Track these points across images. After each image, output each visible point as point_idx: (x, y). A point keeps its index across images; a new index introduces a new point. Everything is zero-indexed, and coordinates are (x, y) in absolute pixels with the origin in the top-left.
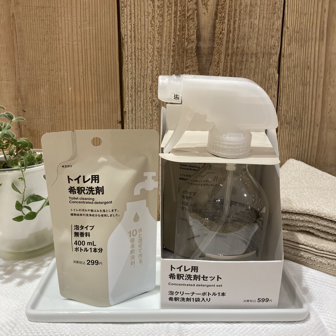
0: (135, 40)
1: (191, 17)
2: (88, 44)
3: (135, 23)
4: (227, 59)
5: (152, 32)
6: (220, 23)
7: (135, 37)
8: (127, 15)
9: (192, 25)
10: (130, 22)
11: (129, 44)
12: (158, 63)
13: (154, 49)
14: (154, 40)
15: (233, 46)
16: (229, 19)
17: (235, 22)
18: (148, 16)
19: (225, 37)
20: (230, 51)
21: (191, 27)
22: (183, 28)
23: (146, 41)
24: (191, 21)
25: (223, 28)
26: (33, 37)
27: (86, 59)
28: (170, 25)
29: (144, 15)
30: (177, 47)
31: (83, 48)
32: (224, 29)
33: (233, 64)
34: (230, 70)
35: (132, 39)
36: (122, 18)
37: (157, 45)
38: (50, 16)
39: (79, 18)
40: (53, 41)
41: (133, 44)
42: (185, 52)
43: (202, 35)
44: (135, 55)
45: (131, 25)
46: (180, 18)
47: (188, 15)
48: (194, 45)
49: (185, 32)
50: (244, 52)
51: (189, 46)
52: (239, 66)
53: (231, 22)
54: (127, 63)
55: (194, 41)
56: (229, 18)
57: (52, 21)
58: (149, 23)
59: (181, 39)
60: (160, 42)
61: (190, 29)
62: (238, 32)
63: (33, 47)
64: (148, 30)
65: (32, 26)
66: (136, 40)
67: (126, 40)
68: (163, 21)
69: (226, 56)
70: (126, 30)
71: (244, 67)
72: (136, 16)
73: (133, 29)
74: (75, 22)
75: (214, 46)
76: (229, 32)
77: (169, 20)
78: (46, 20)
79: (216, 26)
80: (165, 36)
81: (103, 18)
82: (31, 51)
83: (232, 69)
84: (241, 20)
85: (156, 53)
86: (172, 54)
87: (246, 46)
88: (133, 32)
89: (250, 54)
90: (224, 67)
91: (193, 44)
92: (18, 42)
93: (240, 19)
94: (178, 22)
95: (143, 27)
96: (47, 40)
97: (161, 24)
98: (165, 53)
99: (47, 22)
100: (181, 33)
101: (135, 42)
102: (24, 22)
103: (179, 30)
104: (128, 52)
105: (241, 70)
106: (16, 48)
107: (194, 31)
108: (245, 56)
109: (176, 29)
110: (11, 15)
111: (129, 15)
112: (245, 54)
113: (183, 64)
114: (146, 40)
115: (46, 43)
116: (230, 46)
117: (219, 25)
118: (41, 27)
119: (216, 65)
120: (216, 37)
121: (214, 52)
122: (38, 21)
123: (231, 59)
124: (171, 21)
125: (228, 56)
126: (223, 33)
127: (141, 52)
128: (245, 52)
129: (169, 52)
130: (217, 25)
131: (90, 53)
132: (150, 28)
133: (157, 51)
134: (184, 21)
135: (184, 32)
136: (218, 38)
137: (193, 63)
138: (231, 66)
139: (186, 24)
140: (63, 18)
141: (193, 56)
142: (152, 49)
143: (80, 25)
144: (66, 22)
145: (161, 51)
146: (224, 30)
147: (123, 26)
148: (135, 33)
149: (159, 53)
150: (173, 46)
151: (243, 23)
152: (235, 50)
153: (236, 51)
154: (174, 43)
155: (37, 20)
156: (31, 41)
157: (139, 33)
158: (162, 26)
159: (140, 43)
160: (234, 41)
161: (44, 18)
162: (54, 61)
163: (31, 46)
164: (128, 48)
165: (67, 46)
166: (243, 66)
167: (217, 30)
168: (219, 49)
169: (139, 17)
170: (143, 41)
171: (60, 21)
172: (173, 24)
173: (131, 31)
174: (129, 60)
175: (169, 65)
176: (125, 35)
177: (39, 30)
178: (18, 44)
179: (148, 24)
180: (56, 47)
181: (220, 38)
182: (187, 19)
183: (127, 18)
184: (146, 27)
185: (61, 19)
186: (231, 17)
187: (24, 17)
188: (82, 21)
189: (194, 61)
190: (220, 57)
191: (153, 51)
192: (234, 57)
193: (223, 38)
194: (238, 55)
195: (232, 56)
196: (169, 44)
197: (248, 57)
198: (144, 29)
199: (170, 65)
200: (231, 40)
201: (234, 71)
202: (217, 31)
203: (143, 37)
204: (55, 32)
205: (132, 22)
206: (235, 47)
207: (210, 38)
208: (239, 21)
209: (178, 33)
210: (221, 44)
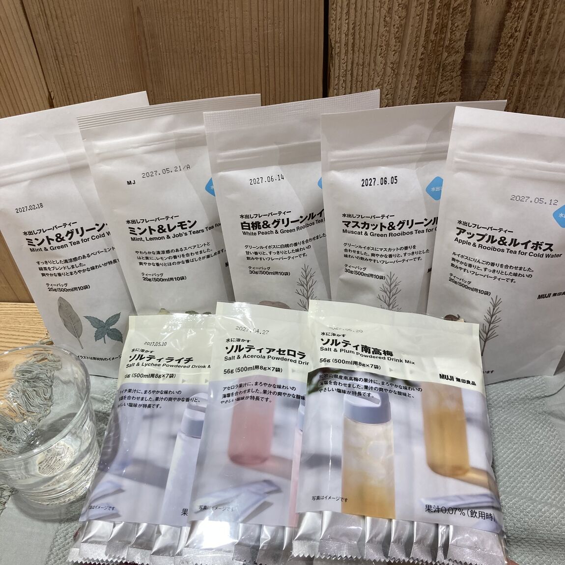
0: (353, 50)
1: (460, 9)
2: (270, 57)
3: (355, 20)
4: (515, 81)
5: (386, 36)
6: (514, 18)
7: (353, 44)
8: (342, 8)
9: (460, 23)
10: (346, 20)
11: (343, 56)
12: (391, 86)
13: (385, 64)
14: (388, 50)
15: (529, 59)
16: (531, 11)
17: (542, 16)
18: (381, 7)
19: (518, 44)
20: (522, 68)
21: (457, 26)
22: (443, 28)
23: (373, 51)
24: (459, 16)
25: (517, 26)
26: (174, 47)
27: (267, 82)
28: (421, 22)
29: (374, 7)
30: (429, 60)
31: (262, 64)
32: (518, 30)
33: (524, 89)
34: (517, 98)
35: (349, 49)
36: (332, 13)
37: (392, 58)
38: (203, 11)
39: (254, 13)
40: (210, 53)
41: (350, 56)
42: (441, 69)
43: (475, 41)
44: (352, 74)
45: (348, 24)
46: (439, 11)
47: (455, 5)
48: (459, 58)
49: (445, 36)
50: (548, 69)
51: (450, 60)
52: (534, 93)
53: (534, 16)
54: (337, 87)
55: (460, 50)
56: (533, 9)
57: (208, 19)
58: (382, 20)
59: (437, 47)
60: (398, 53)
61: (455, 30)
62: (544, 35)
63: (176, 63)
64: (378, 32)
65: (172, 27)
66: (356, 49)
67: (338, 50)
68: (407, 17)
69: (515, 76)
70: (338, 32)
71: (542, 94)
72: (359, 9)
73: (351, 31)
74: (248, 21)
75: (495, 60)
76: (528, 34)
77: (419, 14)
78: (197, 18)
79: (504, 25)
80: (408, 43)
81: (299, 13)
82: (173, 69)
83: (520, 97)
84: (554, 14)
85: (389, 70)
86: (417, 71)
87: (554, 60)
88: (350, 37)
89: (559, 73)
90: (507, 93)
91: (458, 55)
92: (150, 56)
93: (552, 12)
94: (435, 18)
95: (369, 28)
96: (200, 51)
97: (403, 22)
98: (405, 71)
99: (197, 22)
100: (438, 38)
101: (353, 53)
102: (158, 22)
103: (436, 32)
104: (339, 69)
105: (538, 98)
106: (148, 64)
107: (462, 34)
108: (548, 76)
109: (430, 30)
110: (135, 10)
111: (345, 7)
112: (549, 73)
113: (435, 89)
114: (374, 48)
115: (197, 57)
116: (525, 60)
117: (511, 23)
118: (188, 30)
119: (494, 90)
120: (501, 44)
121: (492, 70)
122: (183, 20)
123: (523, 81)
124: (421, 16)
125: (518, 75)
126: (517, 37)
127: (363, 70)
128: (550, 69)
129: (412, 68)
130: (506, 23)
131: (274, 72)
132: (382, 29)
133: (392, 68)
134: (446, 16)
135: (443, 36)
136: (505, 45)
137: (453, 87)
138: (520, 91)
139: (450, 22)
140: (226, 14)
141: (455, 75)
142: (382, 65)
143: (257, 25)
144: (232, 21)
145: (399, 67)
146: (520, 31)
147: (334, 27)
148: (354, 39)
149: (394, 71)
150: (421, 59)
151: (557, 19)
152: (533, 66)
153: (535, 68)
154: (422, 54)
155: (181, 18)
156: (171, 53)
157: (362, 39)
158: (405, 26)
159: (361, 55)
160: (533, 51)
161: (193, 14)
162: (213, 86)
163: (172, 61)
164: (339, 63)
165: (234, 61)
166: (542, 92)
167: (505, 31)
168: (503, 64)
169: (364, 10)
170: (368, 51)
171: (220, 19)
172: (425, 22)
173: (347, 35)
174: (341, 82)
175: (409, 91)
176: (336, 42)
177: (185, 35)
178: (150, 59)
179: (378, 22)
180: (216, 63)
181: (509, 46)
182: (452, 12)
183: (341, 13)
184: (376, 27)
185: (223, 15)
186: (537, 7)
187: (157, 14)
188: (261, 17)
189: (455, 83)
190: (502, 78)
191: (384, 69)
192: (528, 78)
193: (514, 45)
194: (536, 75)
195: (524, 76)
196: (413, 56)
197: (554, 78)
198: (371, 31)
199: (413, 90)
200: (528, 49)
201: (523, 100)
202: (505, 33)
203: (368, 45)
204: (212, 37)
205: (350, 19)
206: (533, 61)
207: (490, 45)
208: (550, 16)
209: (432, 37)
210: (510, 55)
